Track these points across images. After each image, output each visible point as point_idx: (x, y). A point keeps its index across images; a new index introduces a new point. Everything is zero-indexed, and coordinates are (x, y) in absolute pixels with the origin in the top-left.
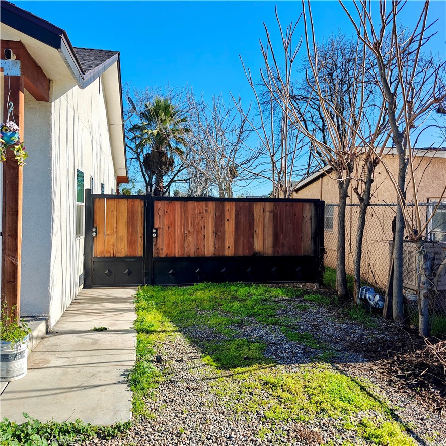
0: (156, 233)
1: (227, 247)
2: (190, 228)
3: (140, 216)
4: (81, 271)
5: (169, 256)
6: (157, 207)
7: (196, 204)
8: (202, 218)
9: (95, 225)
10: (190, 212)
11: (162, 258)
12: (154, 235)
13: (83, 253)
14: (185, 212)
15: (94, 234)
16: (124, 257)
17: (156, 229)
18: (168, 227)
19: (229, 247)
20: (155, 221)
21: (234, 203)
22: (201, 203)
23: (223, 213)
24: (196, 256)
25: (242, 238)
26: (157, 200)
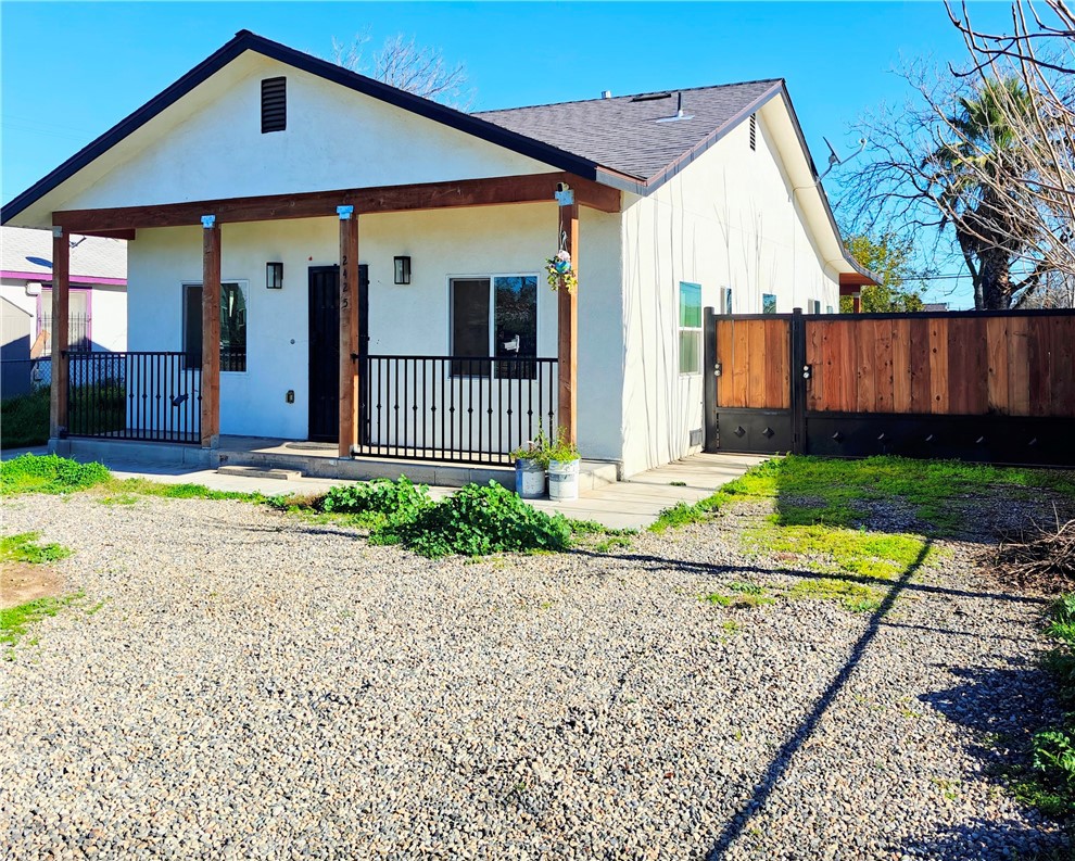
1: (934, 397)
2: (866, 364)
3: (784, 345)
4: (696, 426)
5: (831, 409)
6: (810, 331)
7: (875, 323)
8: (887, 347)
9: (719, 360)
10: (865, 337)
11: (818, 412)
12: (806, 375)
13: (701, 400)
14: (856, 337)
15: (717, 373)
16: (761, 409)
17: (810, 367)
18: (829, 363)
19: (938, 398)
20: (808, 354)
21: (946, 320)
22: (885, 321)
23: (924, 338)
24: (878, 410)
25: (963, 383)
26: (811, 320)
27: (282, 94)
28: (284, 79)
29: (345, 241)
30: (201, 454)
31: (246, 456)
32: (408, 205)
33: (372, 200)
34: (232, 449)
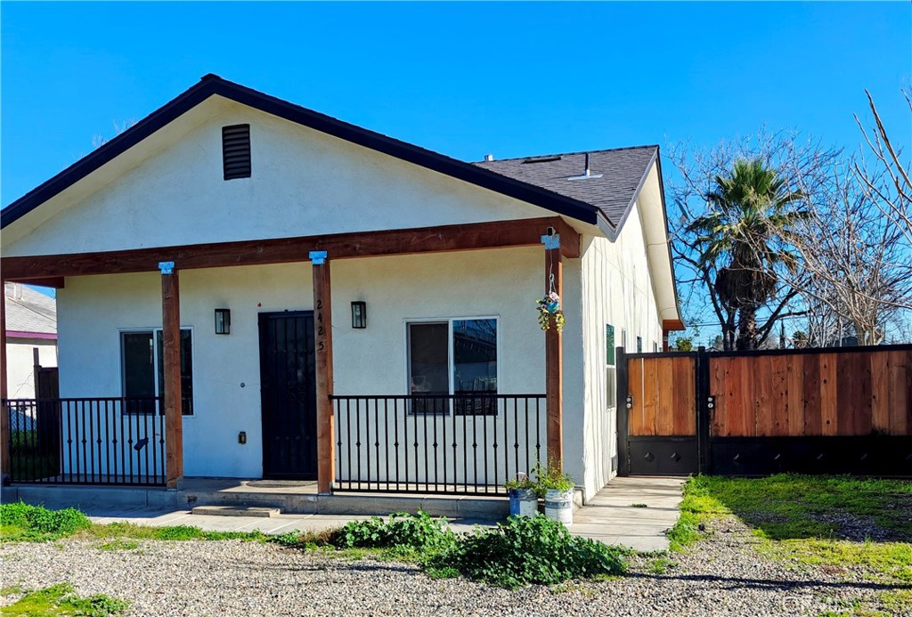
0: (713, 402)
1: (824, 421)
2: (764, 394)
3: (689, 380)
4: (614, 453)
5: (733, 435)
6: (713, 367)
7: (772, 359)
8: (783, 379)
9: (630, 394)
10: (763, 372)
11: (724, 438)
12: (711, 406)
13: (615, 430)
14: (755, 371)
15: (629, 406)
16: (669, 436)
17: (714, 397)
18: (731, 394)
19: (828, 422)
20: (711, 387)
21: (835, 355)
22: (780, 357)
23: (816, 370)
24: (775, 434)
25: (850, 408)
26: (712, 357)
27: (246, 141)
28: (247, 126)
29: (319, 286)
30: (167, 495)
31: (216, 496)
32: (386, 250)
33: (347, 246)
34: (197, 489)
